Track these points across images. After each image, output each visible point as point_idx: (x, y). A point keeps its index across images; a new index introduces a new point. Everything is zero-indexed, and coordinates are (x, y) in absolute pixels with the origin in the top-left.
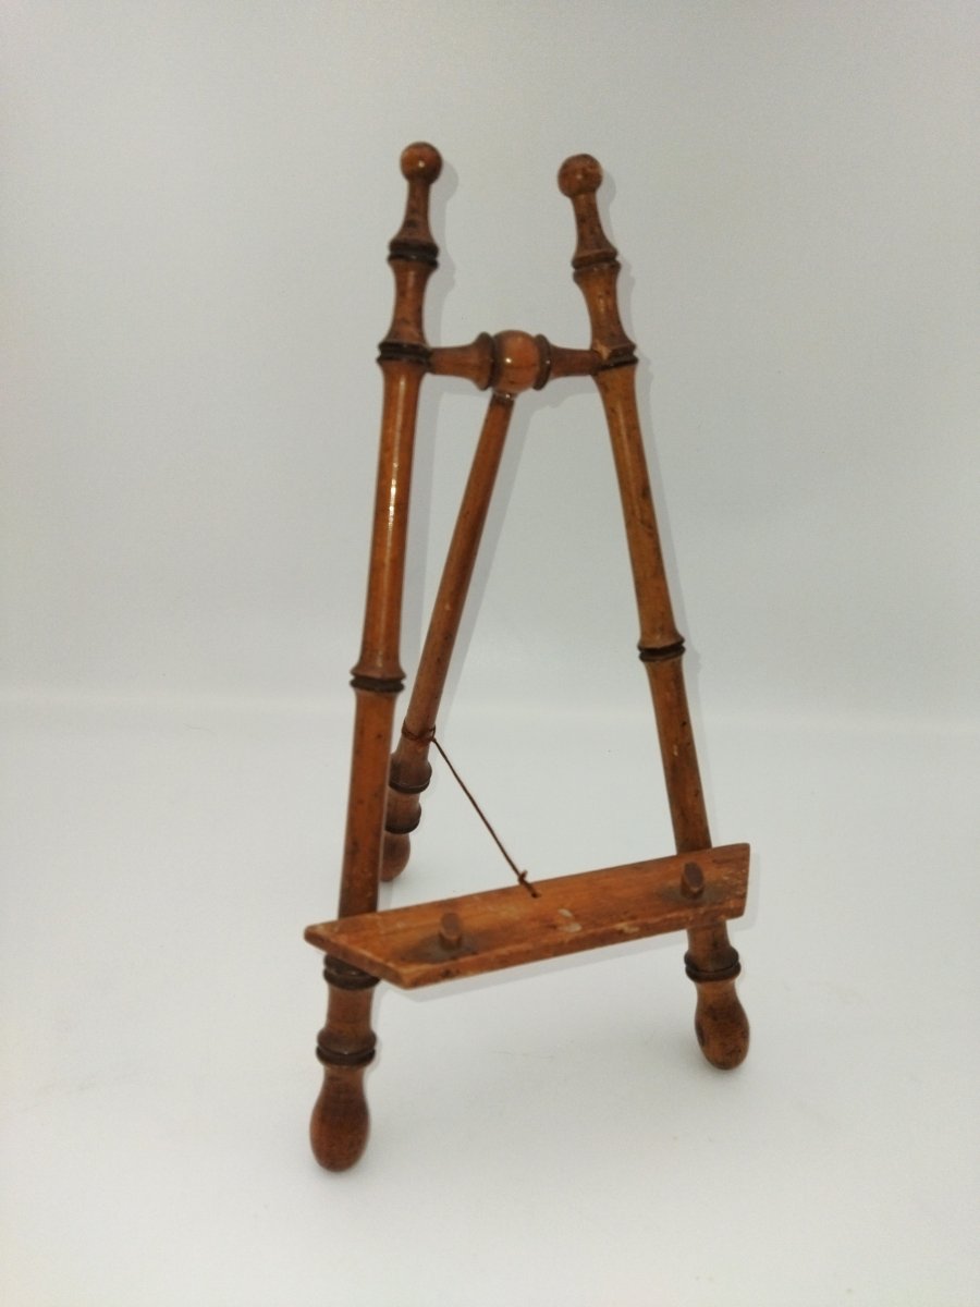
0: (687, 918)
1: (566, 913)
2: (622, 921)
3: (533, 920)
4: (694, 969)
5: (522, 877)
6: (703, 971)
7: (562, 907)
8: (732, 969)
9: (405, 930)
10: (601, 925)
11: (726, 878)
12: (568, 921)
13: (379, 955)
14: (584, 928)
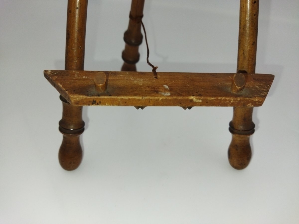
0: (230, 101)
1: (167, 87)
2: (193, 96)
3: (148, 87)
4: (232, 128)
5: (155, 69)
6: (236, 130)
7: (166, 84)
8: (250, 131)
9: (85, 80)
10: (181, 95)
11: (257, 87)
12: (166, 90)
13: (65, 87)
14: (171, 95)
